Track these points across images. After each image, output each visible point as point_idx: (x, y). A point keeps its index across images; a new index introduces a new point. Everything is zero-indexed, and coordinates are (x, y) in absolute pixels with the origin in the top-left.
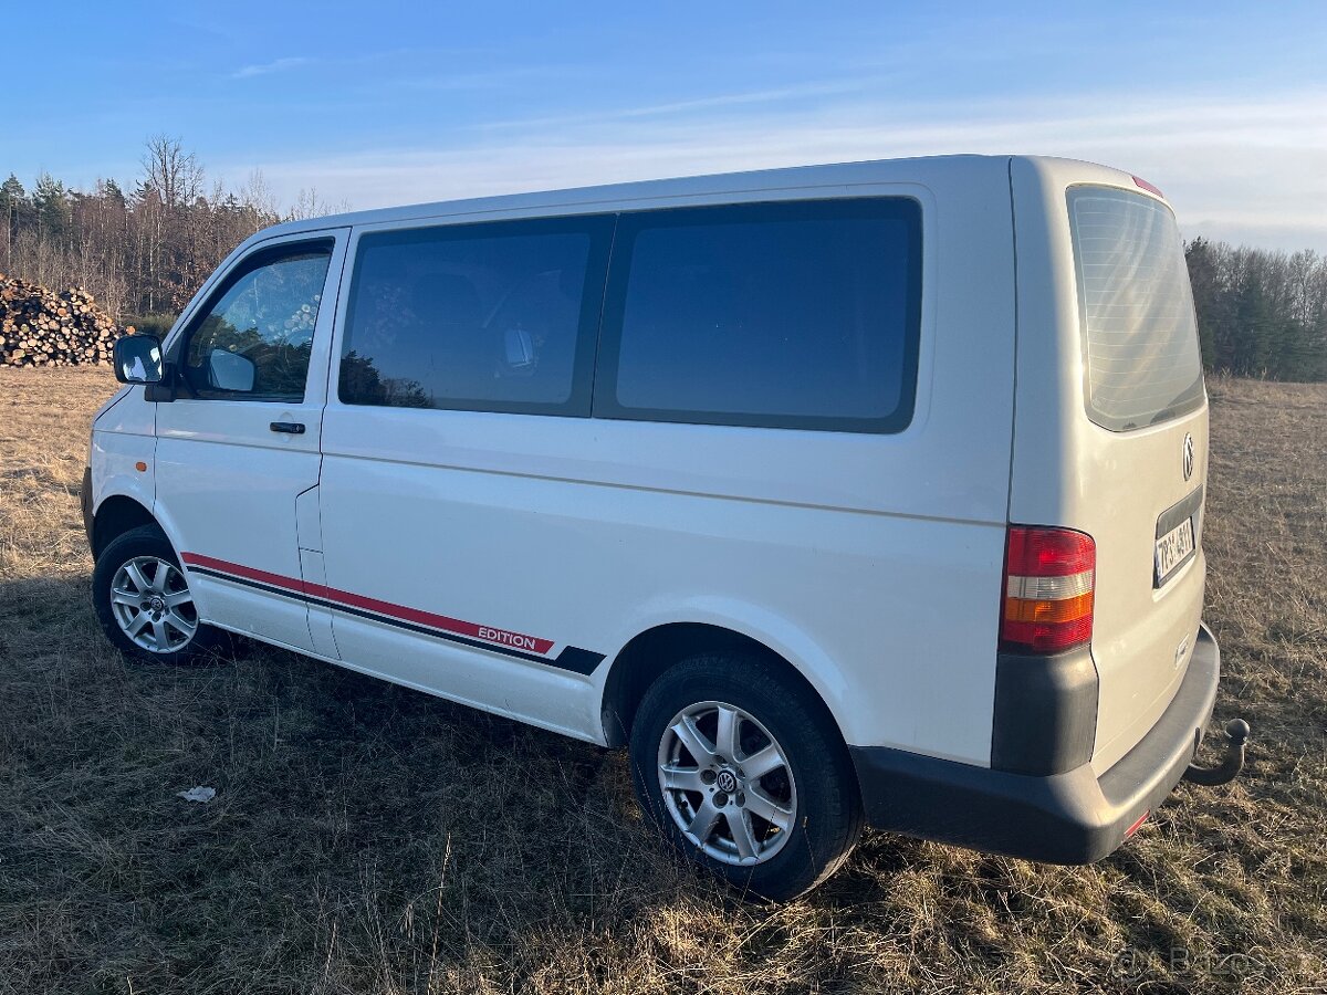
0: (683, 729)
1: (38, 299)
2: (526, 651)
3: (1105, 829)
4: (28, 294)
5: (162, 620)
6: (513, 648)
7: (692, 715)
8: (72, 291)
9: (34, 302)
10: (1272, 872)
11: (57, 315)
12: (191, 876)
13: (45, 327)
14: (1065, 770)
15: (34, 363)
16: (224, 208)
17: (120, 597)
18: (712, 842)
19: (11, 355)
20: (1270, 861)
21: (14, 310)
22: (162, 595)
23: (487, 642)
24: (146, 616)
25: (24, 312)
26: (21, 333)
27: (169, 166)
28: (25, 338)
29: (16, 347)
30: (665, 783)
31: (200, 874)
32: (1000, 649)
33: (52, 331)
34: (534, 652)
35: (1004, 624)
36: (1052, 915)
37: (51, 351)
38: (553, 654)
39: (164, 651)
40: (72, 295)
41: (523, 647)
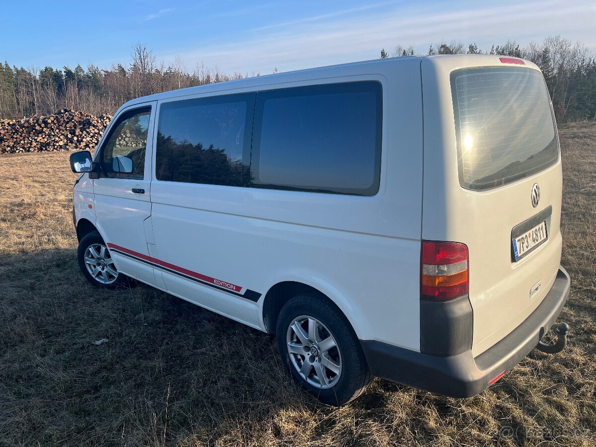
0: (295, 327)
1: (89, 120)
2: (231, 290)
3: (476, 382)
4: (85, 118)
5: (105, 270)
6: (227, 289)
7: (299, 321)
8: (104, 115)
9: (87, 121)
10: (583, 394)
11: (97, 126)
12: (96, 387)
13: (93, 132)
14: (455, 354)
15: (89, 147)
16: (167, 73)
17: (88, 261)
18: (311, 377)
19: (80, 144)
20: (583, 389)
21: (80, 125)
22: (104, 260)
23: (217, 286)
24: (99, 269)
25: (84, 126)
26: (83, 135)
27: (142, 57)
28: (85, 137)
29: (82, 141)
30: (290, 350)
31: (100, 386)
32: (421, 299)
33: (96, 133)
34: (235, 291)
35: (422, 287)
36: (464, 416)
37: (96, 142)
38: (242, 292)
39: (107, 283)
40: (104, 117)
41: (231, 288)
